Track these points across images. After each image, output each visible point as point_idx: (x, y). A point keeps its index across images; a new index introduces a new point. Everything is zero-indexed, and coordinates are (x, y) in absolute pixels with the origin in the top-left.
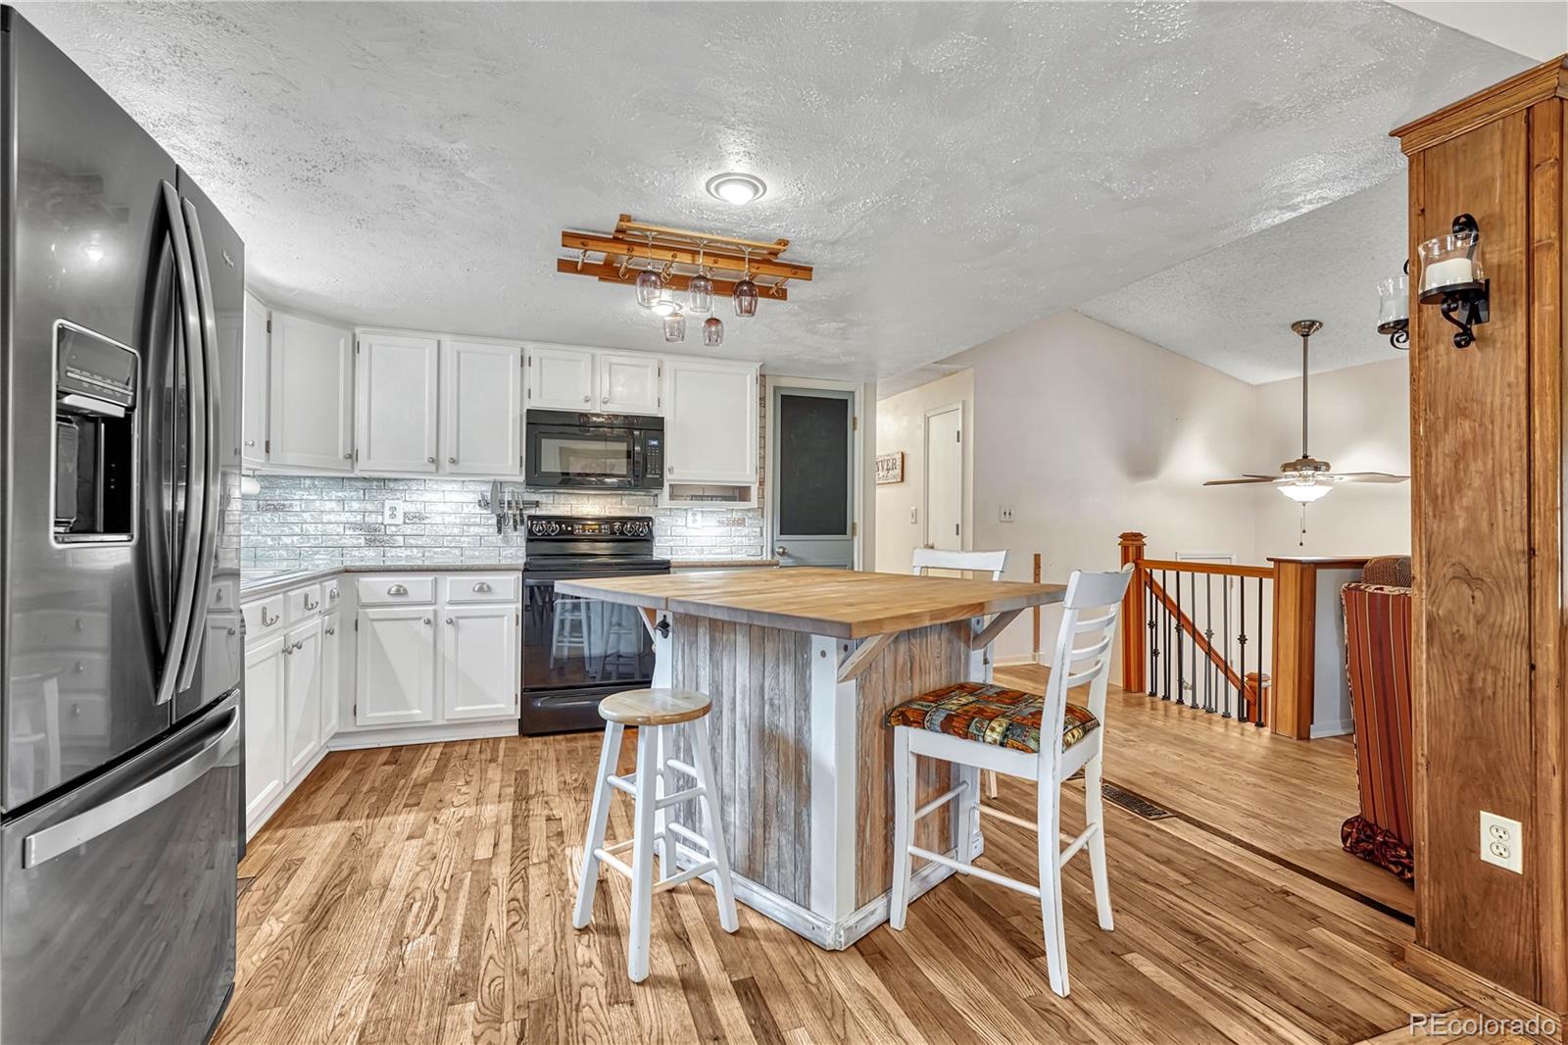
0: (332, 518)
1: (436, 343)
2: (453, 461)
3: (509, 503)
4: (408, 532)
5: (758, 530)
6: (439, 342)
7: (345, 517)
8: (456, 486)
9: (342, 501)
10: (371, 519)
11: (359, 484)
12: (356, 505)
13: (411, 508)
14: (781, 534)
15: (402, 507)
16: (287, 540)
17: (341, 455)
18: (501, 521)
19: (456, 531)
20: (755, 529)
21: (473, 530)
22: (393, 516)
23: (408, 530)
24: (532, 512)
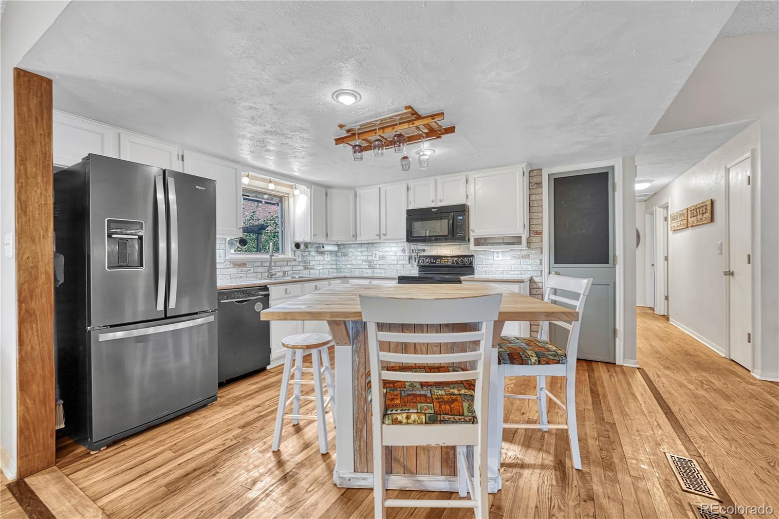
0: (359, 258)
1: (378, 189)
2: (384, 235)
3: (413, 250)
4: (380, 263)
5: (539, 261)
6: (380, 188)
7: (363, 258)
8: (395, 245)
9: (361, 252)
10: (370, 258)
11: (366, 245)
12: (365, 253)
13: (381, 254)
14: (555, 263)
15: (378, 254)
16: (348, 266)
17: (352, 236)
18: (410, 258)
19: (395, 263)
20: (536, 261)
21: (401, 262)
22: (375, 257)
23: (380, 262)
24: (422, 254)
